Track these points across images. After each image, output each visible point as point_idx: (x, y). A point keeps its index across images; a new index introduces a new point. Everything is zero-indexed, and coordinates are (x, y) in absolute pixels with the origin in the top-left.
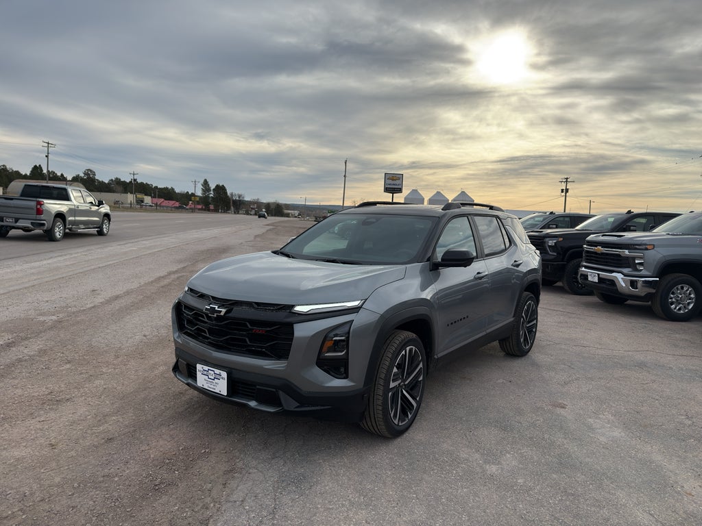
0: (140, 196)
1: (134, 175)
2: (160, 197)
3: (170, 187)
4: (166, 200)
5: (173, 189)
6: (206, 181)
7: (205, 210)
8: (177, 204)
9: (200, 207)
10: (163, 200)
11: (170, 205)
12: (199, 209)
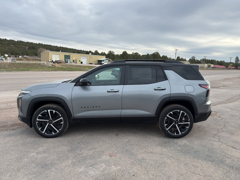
0: (209, 64)
1: (205, 57)
2: (217, 64)
3: (223, 61)
4: (220, 65)
5: (224, 61)
6: (237, 57)
7: (236, 69)
8: (224, 67)
9: (233, 67)
10: (219, 65)
11: (221, 67)
12: (233, 69)
